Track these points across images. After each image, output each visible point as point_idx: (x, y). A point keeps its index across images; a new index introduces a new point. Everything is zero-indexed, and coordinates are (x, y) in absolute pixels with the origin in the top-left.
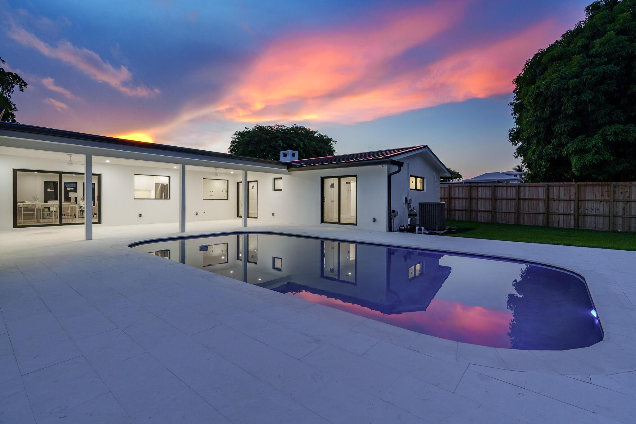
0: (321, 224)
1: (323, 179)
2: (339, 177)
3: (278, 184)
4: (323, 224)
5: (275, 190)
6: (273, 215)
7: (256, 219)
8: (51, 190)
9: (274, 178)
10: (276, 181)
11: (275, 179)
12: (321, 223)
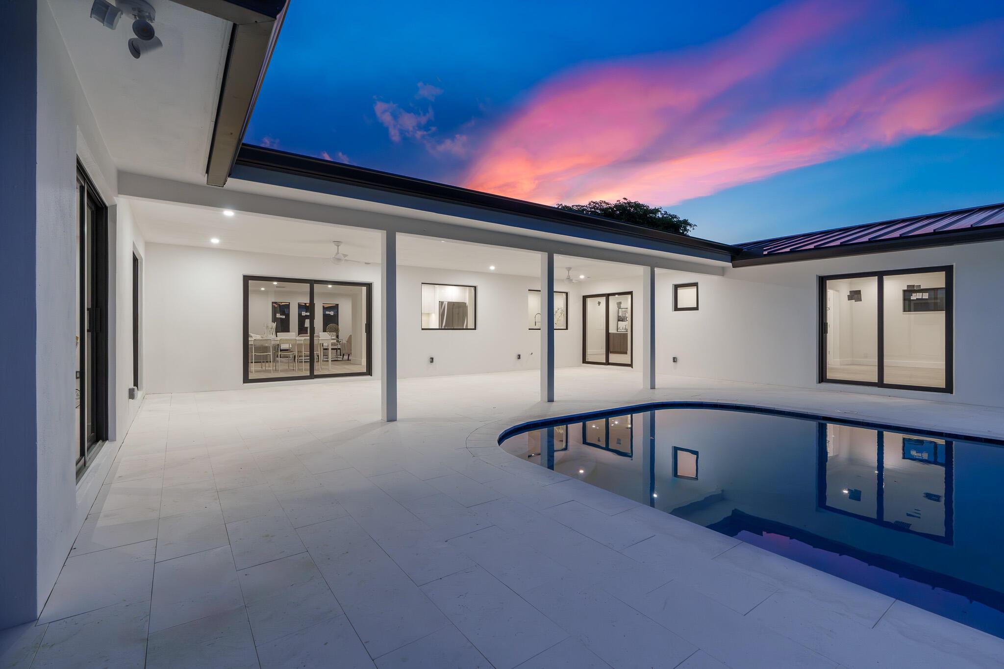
0: (820, 384)
1: (822, 281)
2: (880, 275)
3: (687, 297)
4: (824, 385)
5: (676, 309)
6: (674, 361)
7: (630, 368)
8: (281, 317)
9: (675, 285)
10: (681, 291)
11: (676, 287)
12: (819, 382)
